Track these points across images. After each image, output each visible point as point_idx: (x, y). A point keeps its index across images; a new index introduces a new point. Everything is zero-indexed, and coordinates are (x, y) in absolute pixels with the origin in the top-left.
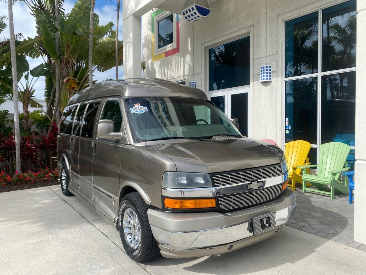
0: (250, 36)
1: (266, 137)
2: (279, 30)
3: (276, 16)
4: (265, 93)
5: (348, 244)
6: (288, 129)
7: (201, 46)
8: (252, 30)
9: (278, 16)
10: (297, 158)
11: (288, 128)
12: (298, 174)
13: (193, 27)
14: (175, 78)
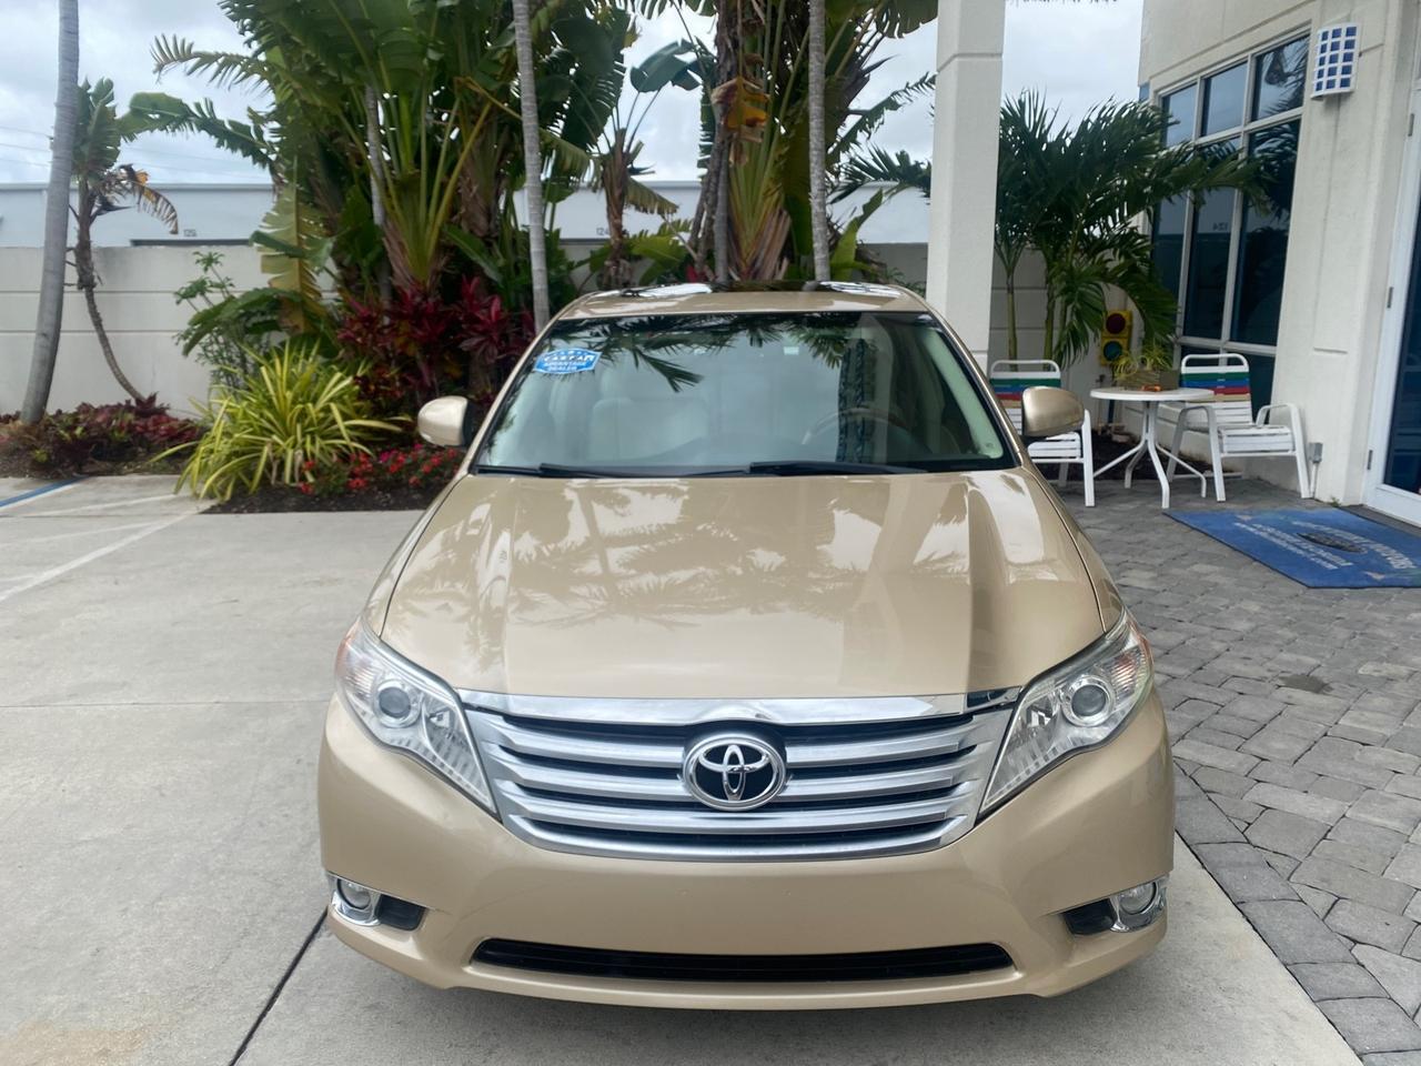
14: (1266, 22)
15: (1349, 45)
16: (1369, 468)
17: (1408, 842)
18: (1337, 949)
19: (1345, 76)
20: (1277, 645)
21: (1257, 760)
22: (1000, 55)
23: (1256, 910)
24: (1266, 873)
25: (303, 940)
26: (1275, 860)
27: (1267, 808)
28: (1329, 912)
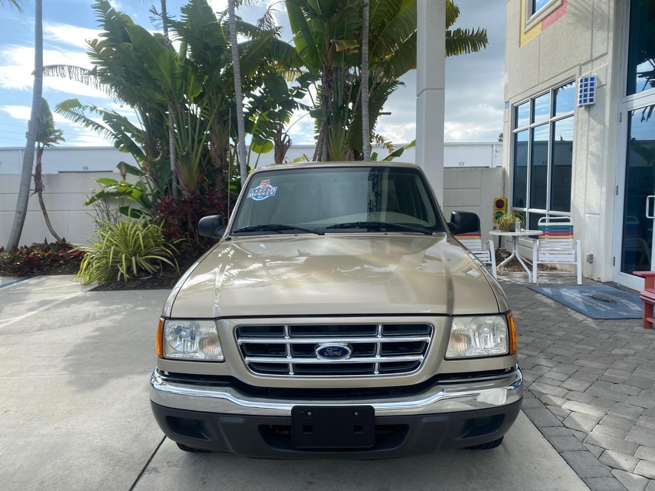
14: (557, 76)
15: (592, 84)
16: (614, 265)
17: (635, 425)
18: (604, 470)
19: (591, 97)
20: (576, 342)
21: (568, 391)
22: (444, 89)
23: (568, 455)
24: (573, 439)
25: (136, 477)
26: (577, 434)
27: (572, 411)
28: (600, 455)
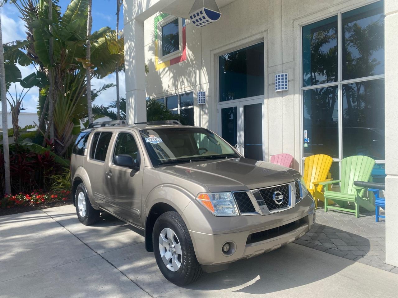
0: (263, 42)
1: (283, 151)
2: (295, 36)
3: (292, 20)
4: (281, 103)
5: (380, 267)
6: (307, 143)
7: (210, 53)
8: (266, 35)
9: (294, 20)
10: (317, 174)
11: (306, 141)
12: (319, 191)
13: (201, 33)
14: (182, 88)
15: (204, 95)
19: (204, 101)
